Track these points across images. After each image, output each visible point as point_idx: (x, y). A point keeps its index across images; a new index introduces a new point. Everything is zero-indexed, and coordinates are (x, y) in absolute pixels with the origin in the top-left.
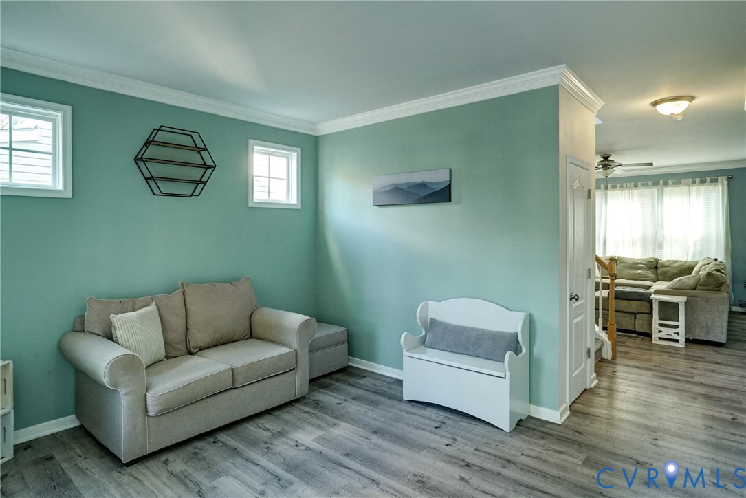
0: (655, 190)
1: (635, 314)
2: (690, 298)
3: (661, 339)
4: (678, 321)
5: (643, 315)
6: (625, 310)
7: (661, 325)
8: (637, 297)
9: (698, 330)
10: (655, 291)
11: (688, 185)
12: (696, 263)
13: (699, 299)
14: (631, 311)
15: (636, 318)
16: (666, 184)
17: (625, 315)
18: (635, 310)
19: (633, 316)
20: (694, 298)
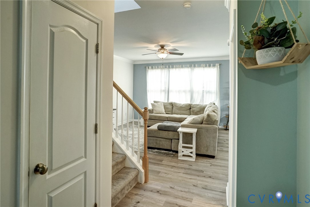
0: (190, 69)
1: (172, 139)
2: (199, 130)
3: (184, 155)
4: (192, 144)
5: (175, 140)
6: (165, 137)
7: (183, 147)
8: (172, 130)
9: (202, 149)
10: (181, 125)
11: (204, 67)
12: (206, 105)
13: (204, 130)
14: (170, 138)
15: (172, 142)
16: (195, 66)
17: (166, 140)
18: (171, 137)
19: (170, 141)
20: (201, 130)
